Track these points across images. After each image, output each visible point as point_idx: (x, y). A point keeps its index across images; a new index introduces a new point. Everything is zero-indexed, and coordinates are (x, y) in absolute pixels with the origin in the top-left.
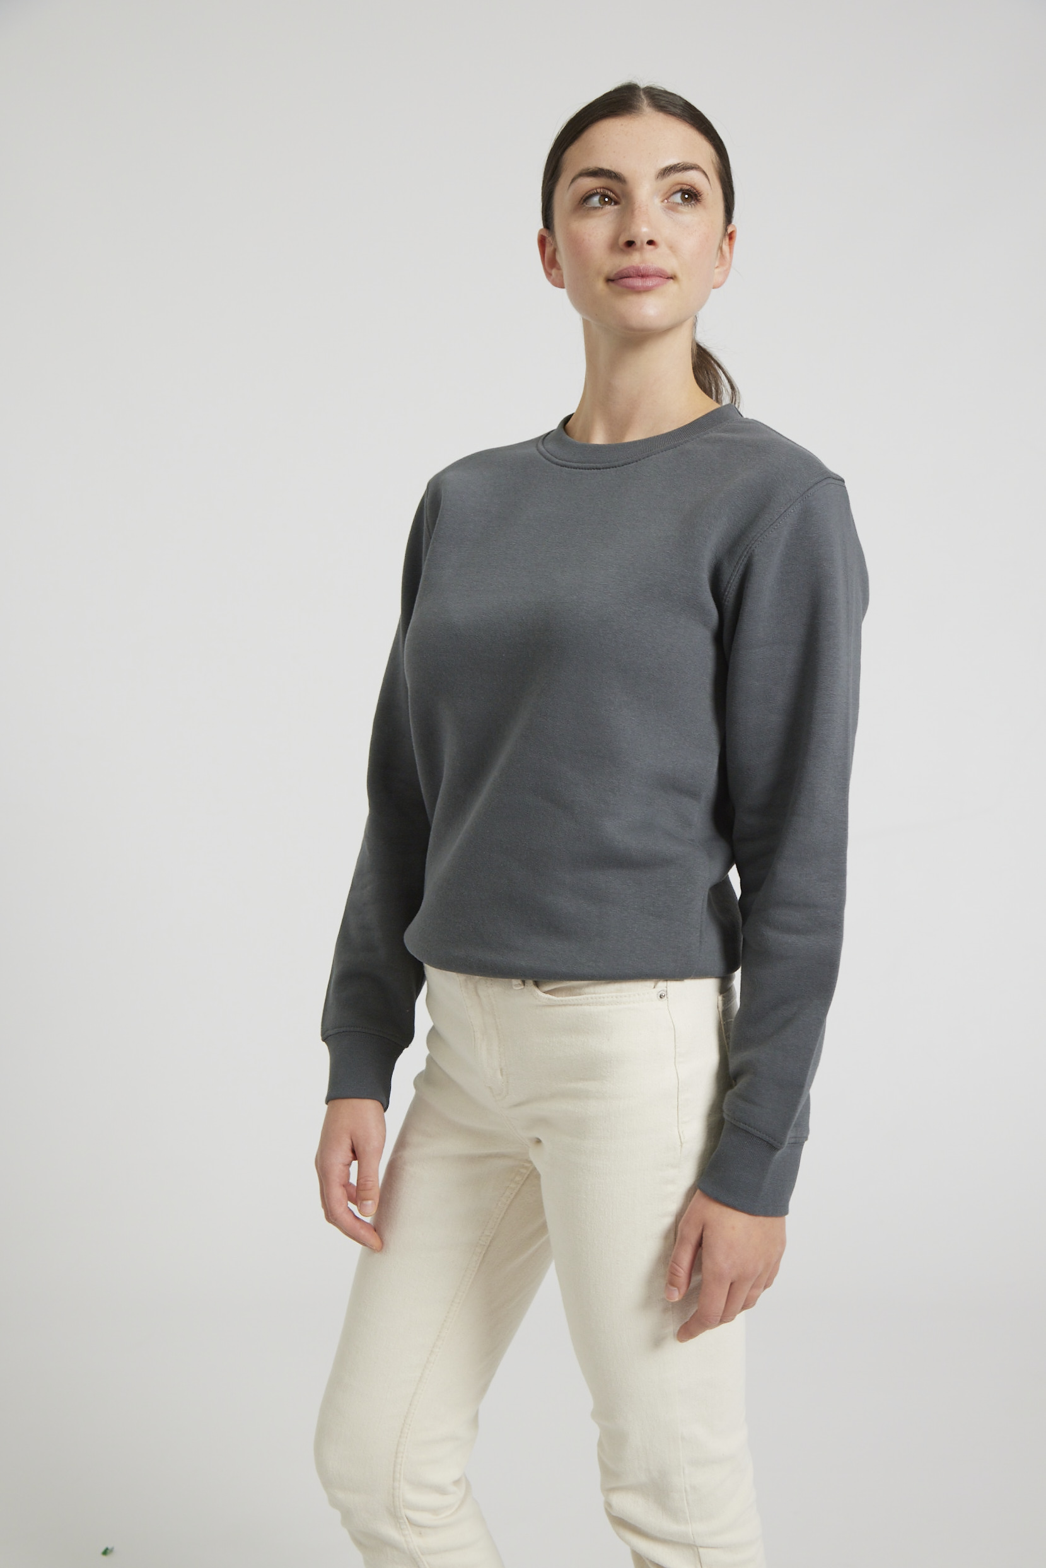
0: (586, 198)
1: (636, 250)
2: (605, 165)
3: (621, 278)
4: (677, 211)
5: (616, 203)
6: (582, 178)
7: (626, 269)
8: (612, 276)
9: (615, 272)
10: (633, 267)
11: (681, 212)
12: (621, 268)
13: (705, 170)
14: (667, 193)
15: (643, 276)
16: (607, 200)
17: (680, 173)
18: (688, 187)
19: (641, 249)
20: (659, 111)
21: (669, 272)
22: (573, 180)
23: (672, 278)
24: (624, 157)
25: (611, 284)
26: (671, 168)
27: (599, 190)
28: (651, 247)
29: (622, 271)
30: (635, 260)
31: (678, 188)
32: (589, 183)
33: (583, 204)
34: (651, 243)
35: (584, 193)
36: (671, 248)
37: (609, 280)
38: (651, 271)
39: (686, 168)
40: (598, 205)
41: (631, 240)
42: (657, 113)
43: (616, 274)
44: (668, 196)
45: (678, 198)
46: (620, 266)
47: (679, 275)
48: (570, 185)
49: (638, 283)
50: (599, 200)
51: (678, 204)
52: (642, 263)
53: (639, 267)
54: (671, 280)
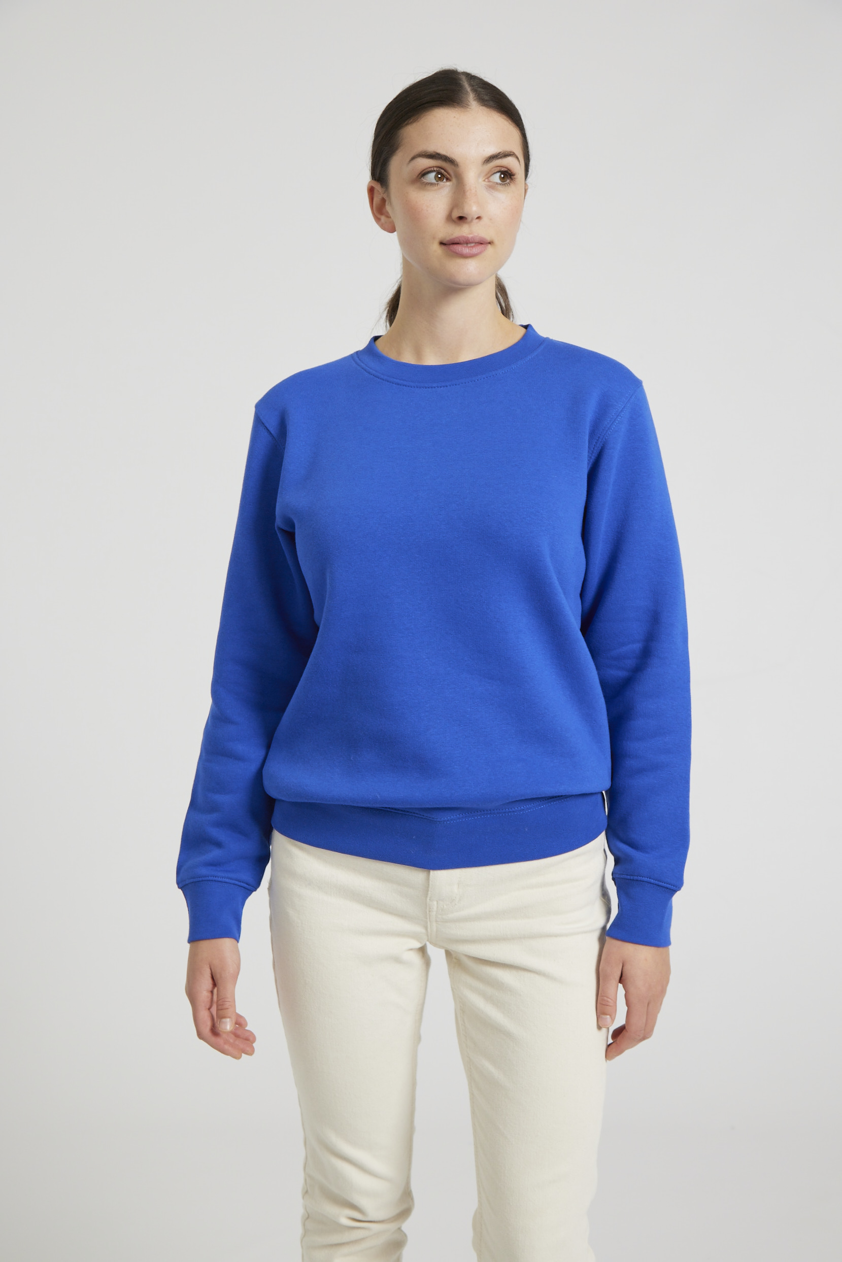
0: (424, 173)
1: (466, 223)
2: (440, 151)
3: (452, 244)
4: (497, 190)
5: (448, 179)
6: (419, 159)
7: (457, 237)
8: (444, 242)
9: (448, 239)
10: (464, 236)
11: (500, 191)
12: (453, 237)
13: (516, 154)
14: (488, 173)
15: (470, 244)
16: (439, 176)
17: (500, 160)
18: (506, 169)
19: (470, 222)
20: (482, 105)
21: (488, 239)
22: (412, 160)
23: (490, 243)
24: (454, 146)
25: (443, 247)
26: (494, 156)
27: (433, 169)
28: (478, 221)
30: (464, 231)
31: (498, 169)
32: (426, 163)
33: (419, 178)
34: (478, 217)
35: (421, 170)
36: (492, 219)
37: (442, 243)
38: (475, 240)
39: (506, 155)
40: (434, 181)
41: (462, 216)
42: (480, 107)
43: (449, 241)
44: (488, 177)
45: (496, 178)
46: (452, 235)
47: (495, 240)
48: (409, 165)
49: (465, 250)
50: (435, 177)
51: (497, 183)
52: (470, 234)
53: (468, 237)
54: (489, 245)
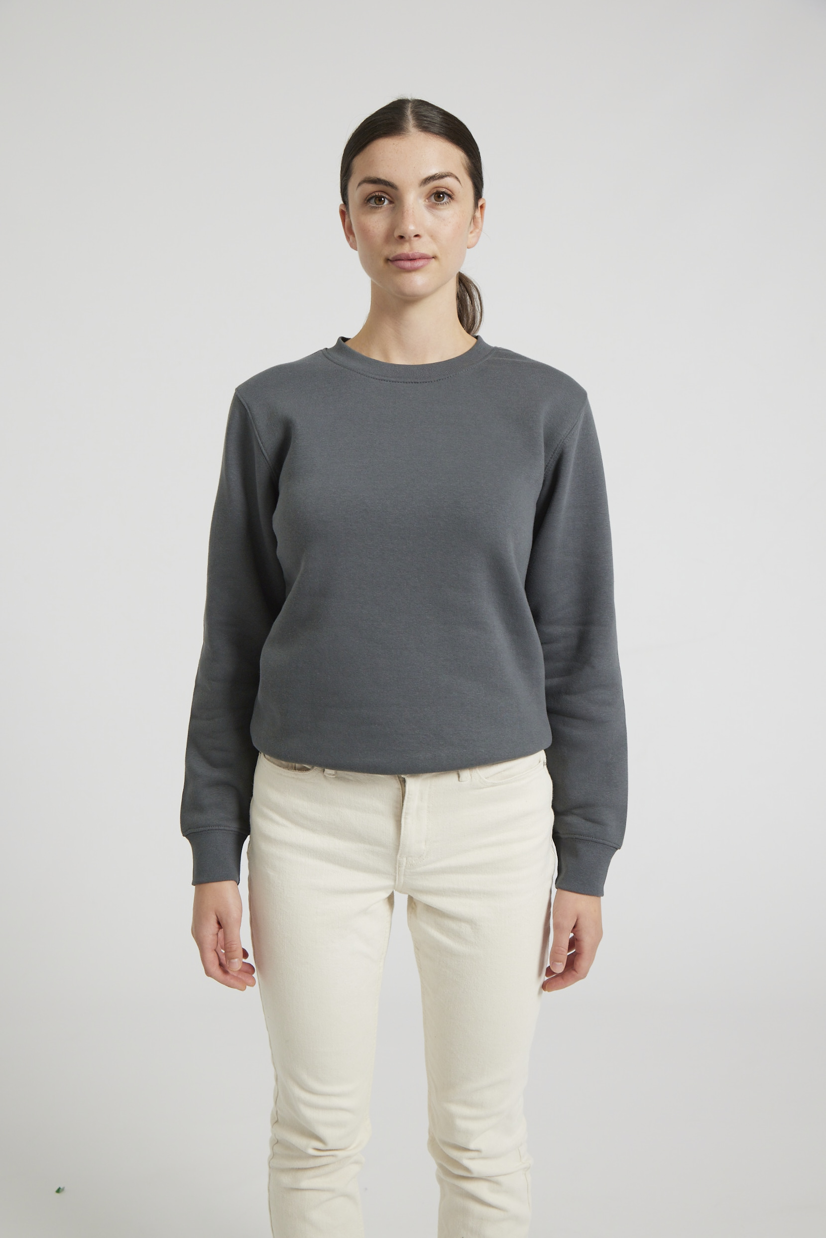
0: (369, 199)
1: (406, 241)
2: (382, 177)
3: (397, 260)
4: (437, 209)
5: (391, 203)
6: (365, 184)
7: (400, 255)
8: (390, 258)
9: (391, 255)
10: (405, 254)
11: (440, 209)
12: (396, 254)
13: (457, 176)
14: (427, 195)
15: (412, 259)
17: (437, 181)
18: (441, 190)
19: (409, 241)
20: (421, 131)
21: (430, 254)
22: (360, 184)
23: (434, 257)
24: (396, 170)
25: (390, 263)
26: (431, 178)
27: (377, 194)
28: (417, 238)
29: (396, 256)
30: (405, 249)
31: (435, 191)
32: (370, 188)
33: (367, 203)
34: (417, 236)
35: (366, 196)
36: (432, 236)
37: (387, 261)
38: (417, 257)
39: (441, 177)
41: (402, 235)
42: (420, 133)
43: (394, 258)
44: (428, 197)
45: (433, 199)
46: (395, 252)
47: (439, 255)
48: (357, 189)
49: (408, 264)
51: (436, 203)
52: (410, 251)
53: (408, 255)
54: (433, 259)
